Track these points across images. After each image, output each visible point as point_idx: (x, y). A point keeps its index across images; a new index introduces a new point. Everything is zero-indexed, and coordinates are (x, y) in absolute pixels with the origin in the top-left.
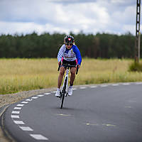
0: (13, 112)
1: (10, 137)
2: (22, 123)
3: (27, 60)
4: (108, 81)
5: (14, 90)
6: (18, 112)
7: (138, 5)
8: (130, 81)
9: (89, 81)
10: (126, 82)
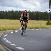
0: (4, 37)
1: (3, 44)
2: (7, 40)
3: (9, 20)
4: (38, 28)
5: (5, 30)
6: (6, 37)
7: (50, 1)
8: (46, 28)
9: (32, 28)
10: (45, 28)
